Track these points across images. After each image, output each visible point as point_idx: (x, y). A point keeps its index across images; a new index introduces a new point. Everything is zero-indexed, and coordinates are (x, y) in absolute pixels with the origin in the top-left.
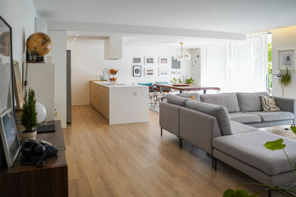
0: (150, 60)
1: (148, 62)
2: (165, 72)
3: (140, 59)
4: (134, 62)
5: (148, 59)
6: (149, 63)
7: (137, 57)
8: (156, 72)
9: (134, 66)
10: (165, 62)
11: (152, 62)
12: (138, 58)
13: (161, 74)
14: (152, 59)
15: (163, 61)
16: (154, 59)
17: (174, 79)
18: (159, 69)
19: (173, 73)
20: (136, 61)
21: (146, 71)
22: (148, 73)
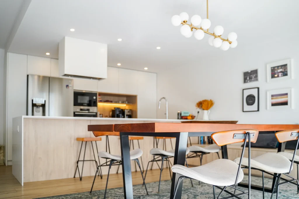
0: (281, 70)
3: (256, 71)
4: (245, 81)
5: (273, 69)
7: (249, 70)
8: (294, 99)
9: (243, 90)
11: (285, 74)
12: (252, 71)
14: (285, 65)
16: (288, 66)
20: (248, 78)
21: (271, 97)
22: (274, 102)
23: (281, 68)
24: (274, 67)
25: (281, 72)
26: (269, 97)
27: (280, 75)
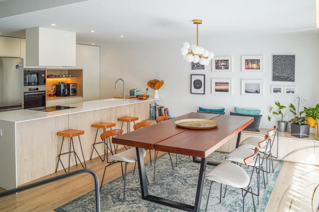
0: (223, 64)
1: (217, 67)
2: (254, 88)
4: (193, 68)
5: (217, 62)
6: (221, 68)
8: (233, 87)
9: (191, 75)
10: (255, 66)
11: (227, 68)
13: (246, 92)
14: (227, 61)
15: (250, 66)
16: (230, 62)
17: (278, 104)
18: (241, 80)
19: (274, 91)
20: (196, 66)
21: (215, 85)
22: (218, 89)
23: (224, 62)
24: (218, 60)
26: (214, 84)
27: (223, 68)
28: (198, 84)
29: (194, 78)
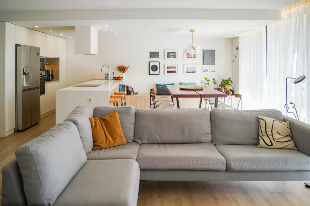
0: (172, 54)
1: (168, 57)
2: (192, 70)
3: (158, 53)
4: (151, 57)
5: (168, 53)
6: (171, 57)
7: (154, 50)
8: (179, 70)
9: (150, 62)
11: (175, 57)
12: (155, 52)
13: (187, 72)
16: (176, 53)
17: (206, 79)
18: (184, 65)
19: (204, 71)
20: (153, 56)
22: (168, 71)
24: (169, 52)
25: (172, 55)
26: (166, 68)
27: (172, 57)
28: (155, 68)
29: (152, 64)
